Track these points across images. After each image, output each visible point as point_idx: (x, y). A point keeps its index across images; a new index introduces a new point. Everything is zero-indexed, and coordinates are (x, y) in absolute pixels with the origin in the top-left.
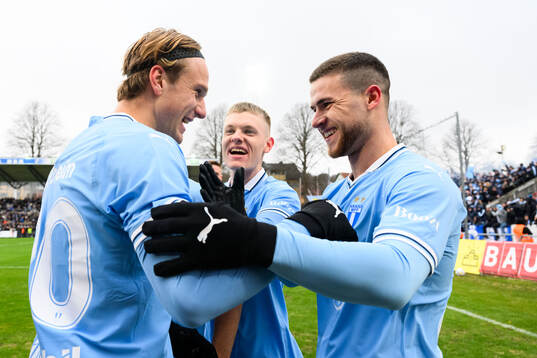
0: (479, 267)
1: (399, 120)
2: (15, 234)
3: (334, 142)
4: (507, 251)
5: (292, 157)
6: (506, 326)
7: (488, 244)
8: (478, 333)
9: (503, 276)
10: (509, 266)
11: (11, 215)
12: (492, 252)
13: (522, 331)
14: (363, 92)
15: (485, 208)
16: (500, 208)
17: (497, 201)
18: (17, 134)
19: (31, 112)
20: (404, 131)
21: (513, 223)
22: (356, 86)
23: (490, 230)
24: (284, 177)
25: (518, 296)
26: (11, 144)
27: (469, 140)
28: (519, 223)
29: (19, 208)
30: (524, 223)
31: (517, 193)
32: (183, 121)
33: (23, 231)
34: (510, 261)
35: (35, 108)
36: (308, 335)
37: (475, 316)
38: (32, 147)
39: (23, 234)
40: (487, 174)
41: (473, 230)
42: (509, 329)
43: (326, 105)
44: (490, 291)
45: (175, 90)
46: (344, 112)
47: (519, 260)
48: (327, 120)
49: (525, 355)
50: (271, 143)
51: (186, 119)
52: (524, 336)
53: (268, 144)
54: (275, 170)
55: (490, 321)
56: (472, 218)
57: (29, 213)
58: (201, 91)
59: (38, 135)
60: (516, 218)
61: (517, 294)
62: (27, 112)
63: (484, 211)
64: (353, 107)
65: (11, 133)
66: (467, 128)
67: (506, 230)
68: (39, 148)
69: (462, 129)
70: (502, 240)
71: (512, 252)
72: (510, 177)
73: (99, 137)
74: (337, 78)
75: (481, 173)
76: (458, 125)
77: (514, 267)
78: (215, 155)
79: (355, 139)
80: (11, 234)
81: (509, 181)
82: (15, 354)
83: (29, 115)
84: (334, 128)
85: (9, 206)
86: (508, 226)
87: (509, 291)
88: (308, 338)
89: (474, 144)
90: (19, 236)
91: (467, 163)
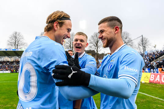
0: (149, 81)
1: (125, 37)
2: (10, 72)
3: (104, 43)
4: (157, 76)
5: (93, 48)
6: (156, 98)
7: (151, 74)
8: (148, 100)
9: (156, 83)
10: (157, 80)
11: (9, 66)
12: (153, 76)
13: (161, 99)
14: (113, 28)
15: (150, 63)
16: (155, 63)
17: (154, 61)
18: (10, 42)
19: (15, 35)
20: (127, 40)
21: (159, 68)
22: (112, 26)
23: (152, 70)
24: (91, 54)
25: (160, 89)
26: (8, 44)
27: (146, 43)
28: (160, 68)
29: (11, 64)
30: (162, 68)
31: (160, 59)
32: (63, 39)
33: (12, 71)
34: (158, 79)
35: (16, 34)
36: (98, 101)
37: (148, 95)
38: (15, 45)
39: (12, 72)
40: (151, 53)
41: (147, 70)
42: (157, 99)
43: (103, 32)
44: (152, 88)
45: (61, 29)
46: (108, 34)
47: (160, 78)
48: (103, 36)
49: (162, 106)
50: (87, 44)
51: (64, 38)
52: (162, 101)
53: (87, 45)
54: (88, 52)
55: (152, 96)
56: (147, 66)
57: (14, 66)
58: (69, 30)
59: (17, 42)
60: (160, 66)
61: (160, 88)
62: (13, 35)
63: (150, 64)
64: (110, 32)
65: (8, 41)
66: (145, 40)
67: (156, 70)
68: (17, 46)
69: (144, 40)
70: (155, 73)
71: (158, 76)
72: (158, 54)
73: (40, 44)
74: (106, 24)
75: (149, 53)
76: (142, 39)
77: (159, 81)
78: (71, 48)
79: (111, 42)
80: (9, 72)
81: (157, 55)
82: (10, 108)
83: (14, 36)
84: (105, 39)
85: (8, 63)
86: (157, 69)
87: (157, 88)
88: (99, 102)
89: (147, 44)
90: (11, 72)
91: (145, 50)
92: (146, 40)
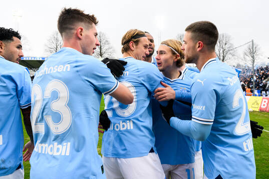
0: (259, 108)
1: (224, 42)
7: (263, 98)
12: (265, 102)
15: (262, 82)
18: (49, 46)
20: (226, 47)
23: (264, 92)
26: (46, 51)
27: (255, 52)
40: (263, 67)
41: (256, 92)
44: (264, 118)
56: (257, 86)
59: (59, 47)
63: (262, 84)
65: (46, 45)
75: (260, 67)
83: (54, 38)
89: (257, 54)
92: (256, 48)
